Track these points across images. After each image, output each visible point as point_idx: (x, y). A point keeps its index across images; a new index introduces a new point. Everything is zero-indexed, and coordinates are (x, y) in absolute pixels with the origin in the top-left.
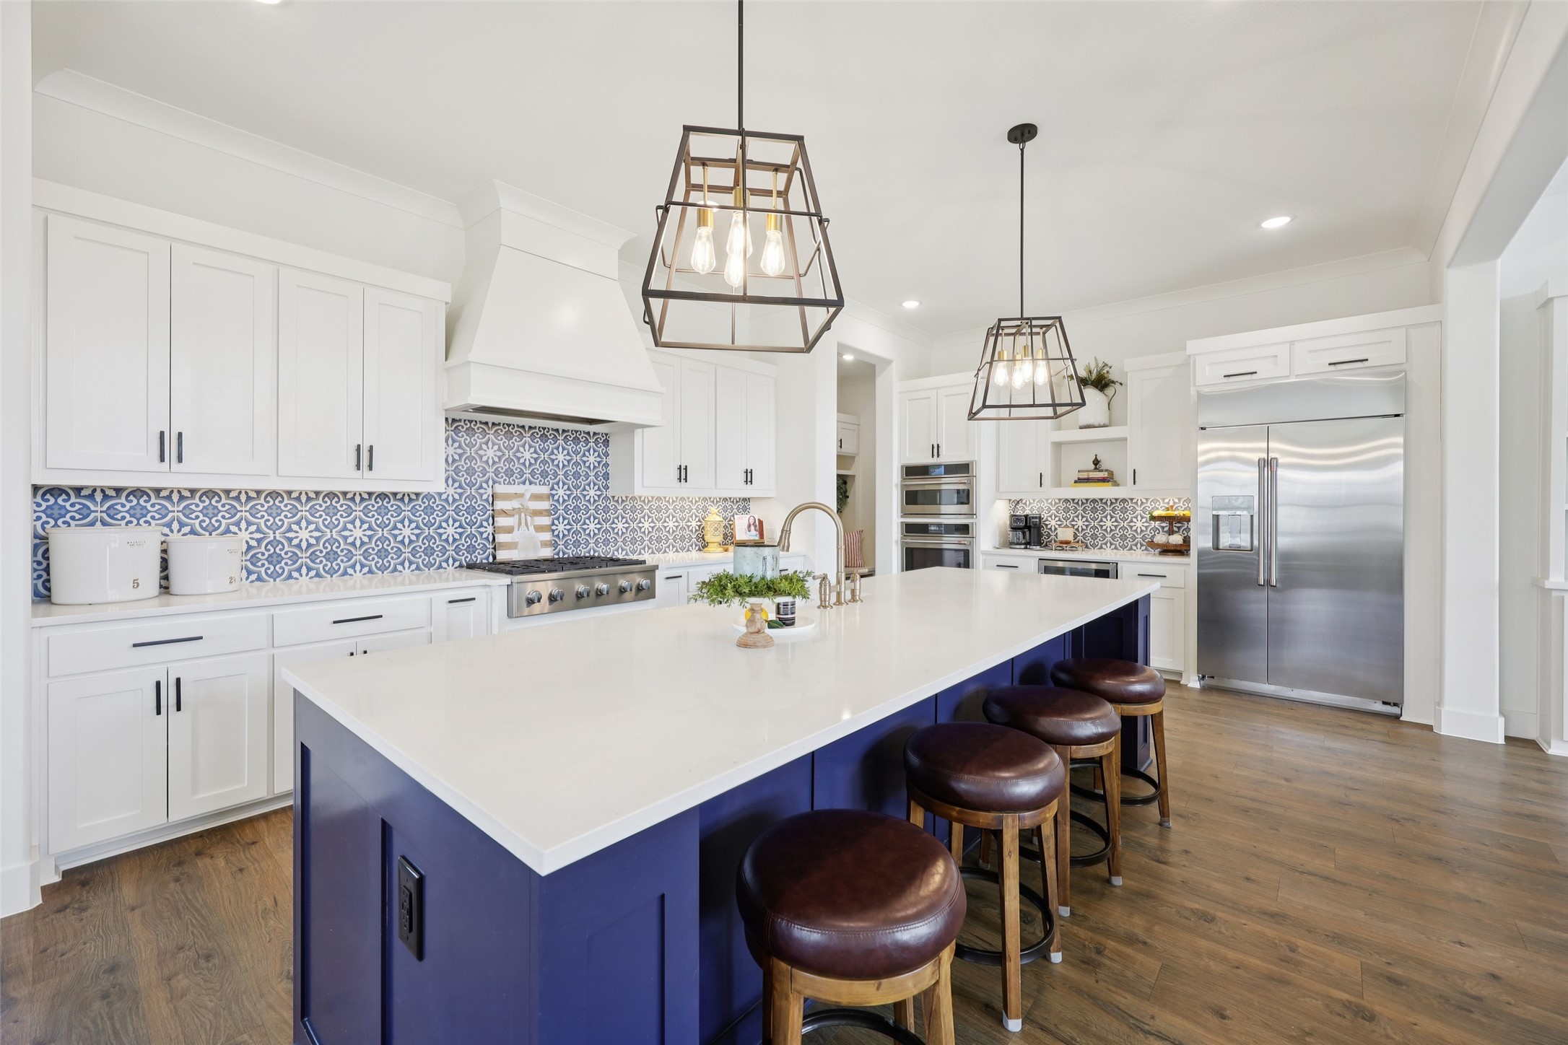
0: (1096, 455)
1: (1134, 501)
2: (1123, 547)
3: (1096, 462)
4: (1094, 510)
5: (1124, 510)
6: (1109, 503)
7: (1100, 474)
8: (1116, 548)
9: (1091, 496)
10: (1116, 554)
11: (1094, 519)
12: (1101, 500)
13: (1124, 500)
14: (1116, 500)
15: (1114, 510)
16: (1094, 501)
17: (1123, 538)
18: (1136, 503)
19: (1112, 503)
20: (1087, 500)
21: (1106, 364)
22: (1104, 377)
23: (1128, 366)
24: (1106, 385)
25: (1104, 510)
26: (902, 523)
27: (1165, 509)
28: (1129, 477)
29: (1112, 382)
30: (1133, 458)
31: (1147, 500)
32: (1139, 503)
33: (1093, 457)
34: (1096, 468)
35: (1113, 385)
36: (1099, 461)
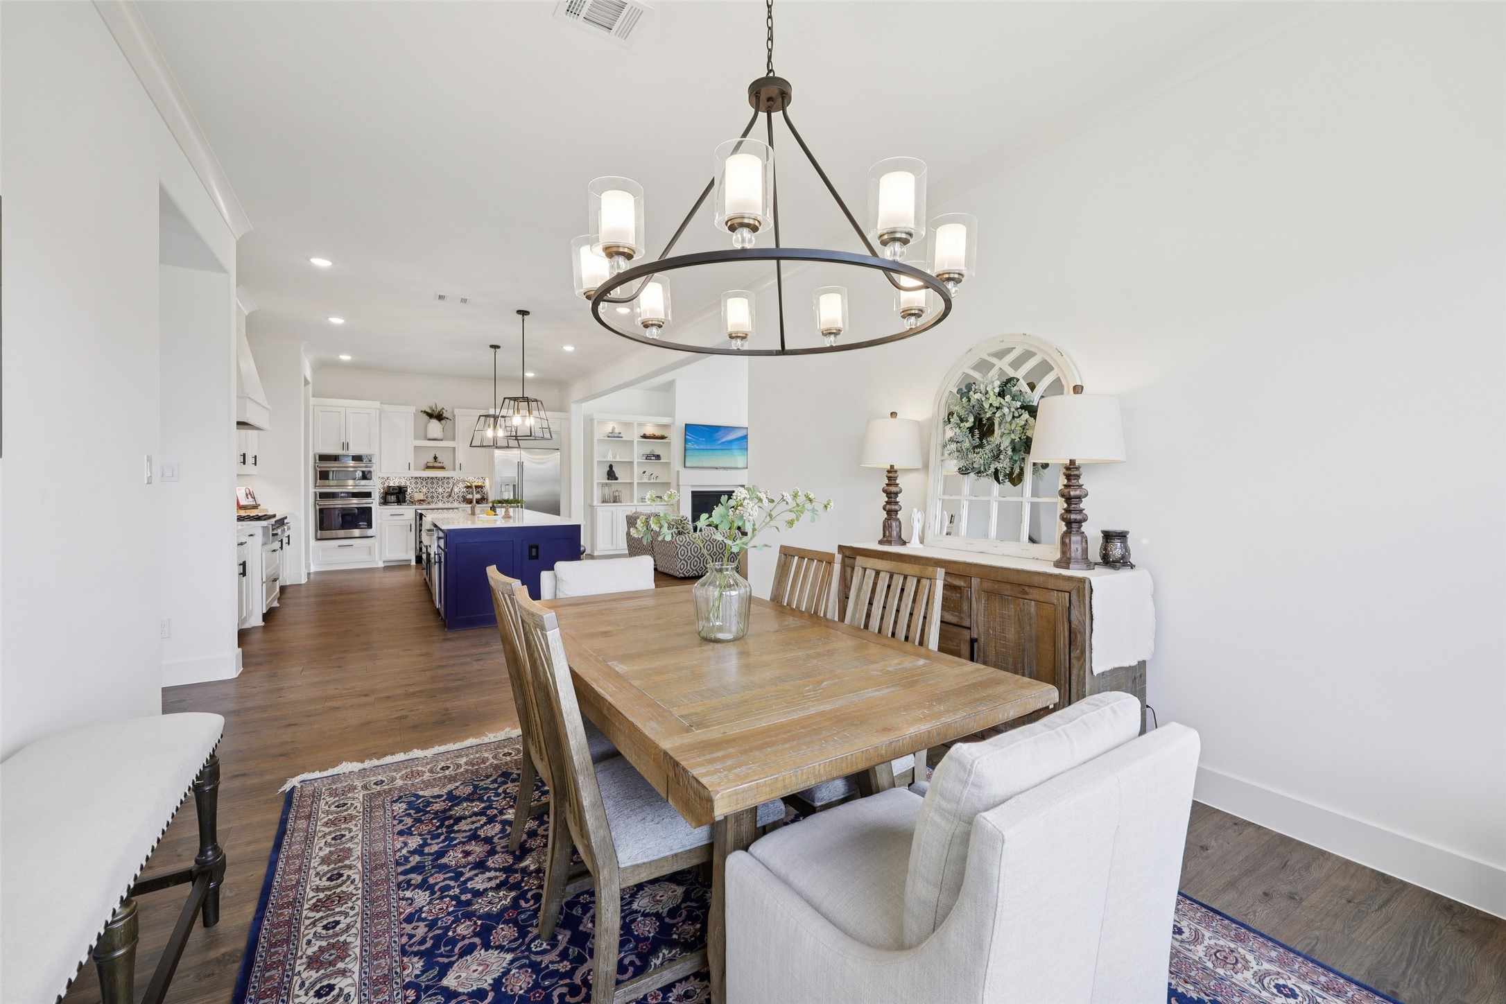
0: (436, 455)
1: (452, 479)
3: (435, 458)
4: (432, 483)
6: (437, 479)
7: (436, 464)
9: (430, 476)
10: (442, 505)
11: (432, 488)
13: (448, 478)
14: (444, 478)
15: (443, 483)
16: (432, 478)
19: (441, 479)
20: (428, 478)
21: (443, 408)
22: (442, 415)
23: (457, 412)
24: (442, 419)
25: (438, 483)
26: (315, 492)
27: (474, 483)
28: (458, 466)
29: (446, 418)
30: (460, 457)
31: (459, 478)
32: (455, 480)
33: (433, 455)
34: (435, 461)
35: (446, 420)
36: (437, 458)
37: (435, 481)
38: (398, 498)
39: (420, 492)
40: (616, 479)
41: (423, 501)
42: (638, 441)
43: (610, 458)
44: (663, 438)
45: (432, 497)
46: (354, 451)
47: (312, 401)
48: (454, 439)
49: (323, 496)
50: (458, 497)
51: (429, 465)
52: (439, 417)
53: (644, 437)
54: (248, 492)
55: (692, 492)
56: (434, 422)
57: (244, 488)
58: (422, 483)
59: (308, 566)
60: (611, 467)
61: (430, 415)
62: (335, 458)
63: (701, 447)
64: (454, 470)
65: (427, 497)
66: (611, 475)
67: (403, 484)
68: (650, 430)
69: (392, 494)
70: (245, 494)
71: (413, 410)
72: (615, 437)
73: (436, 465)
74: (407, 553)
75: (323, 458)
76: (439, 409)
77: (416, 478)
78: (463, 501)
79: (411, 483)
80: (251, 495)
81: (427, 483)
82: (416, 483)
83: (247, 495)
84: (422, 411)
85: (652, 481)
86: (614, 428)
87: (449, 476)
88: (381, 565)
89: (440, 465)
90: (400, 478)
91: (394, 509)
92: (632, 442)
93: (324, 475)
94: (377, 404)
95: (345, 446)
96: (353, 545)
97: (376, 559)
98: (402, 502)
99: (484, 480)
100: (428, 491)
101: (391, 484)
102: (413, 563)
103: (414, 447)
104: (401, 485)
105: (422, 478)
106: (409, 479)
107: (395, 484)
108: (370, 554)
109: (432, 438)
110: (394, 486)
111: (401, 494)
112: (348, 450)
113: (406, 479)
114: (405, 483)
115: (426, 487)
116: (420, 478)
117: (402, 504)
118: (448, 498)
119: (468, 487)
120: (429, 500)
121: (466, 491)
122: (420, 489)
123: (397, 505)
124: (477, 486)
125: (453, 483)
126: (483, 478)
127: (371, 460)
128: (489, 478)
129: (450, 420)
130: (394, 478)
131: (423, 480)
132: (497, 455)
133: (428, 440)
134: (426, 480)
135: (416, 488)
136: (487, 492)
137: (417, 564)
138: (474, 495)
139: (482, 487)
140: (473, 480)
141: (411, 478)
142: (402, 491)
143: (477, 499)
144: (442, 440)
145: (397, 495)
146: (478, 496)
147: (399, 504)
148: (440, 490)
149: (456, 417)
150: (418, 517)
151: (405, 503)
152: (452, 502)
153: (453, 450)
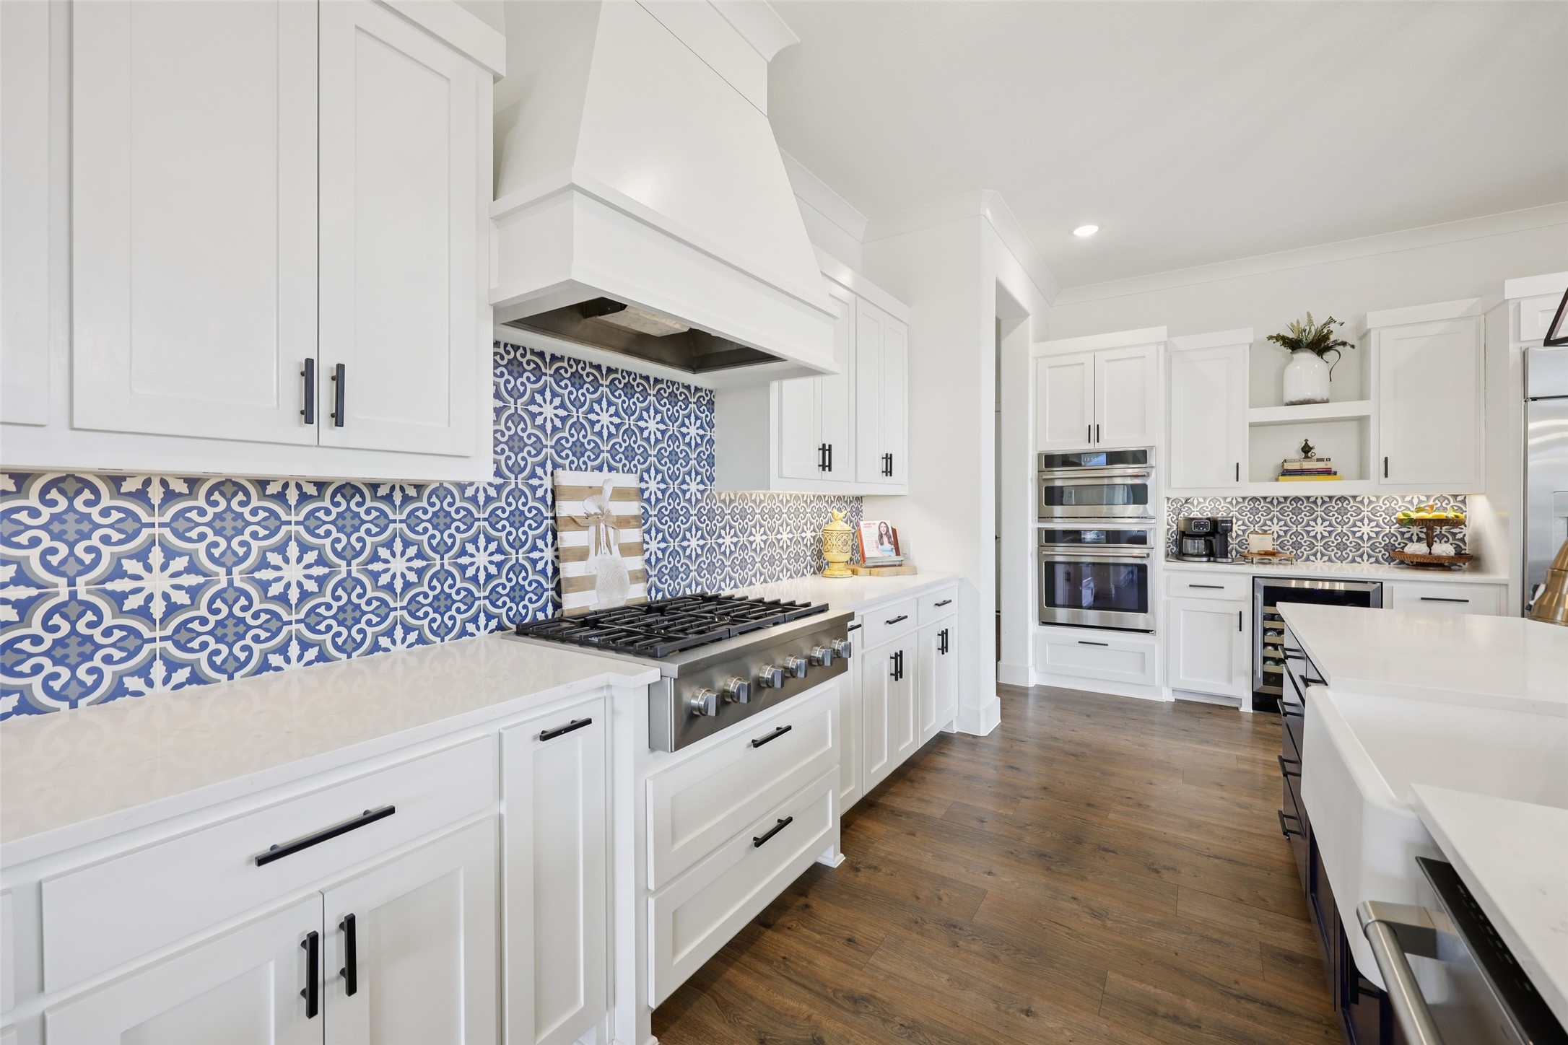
0: (1306, 440)
1: (1358, 499)
2: (1341, 559)
3: (1307, 449)
4: (1296, 512)
5: (1342, 511)
6: (1319, 502)
7: (1303, 465)
9: (1293, 494)
10: (1330, 568)
11: (1297, 523)
12: (1309, 497)
13: (1343, 498)
14: (1331, 498)
15: (1327, 511)
16: (1297, 499)
17: (1342, 547)
18: (1362, 502)
19: (1324, 502)
20: (1286, 498)
21: (1331, 320)
22: (1326, 337)
24: (1328, 348)
25: (1312, 511)
26: (1039, 532)
27: (1419, 510)
28: (1375, 466)
29: (1339, 344)
30: (1382, 443)
31: (1378, 498)
32: (1366, 502)
33: (1301, 442)
34: (1306, 457)
35: (1340, 348)
36: (1311, 448)
37: (1305, 506)
38: (1209, 546)
39: (1265, 532)
41: (1273, 554)
46: (1111, 442)
48: (1362, 395)
50: (1373, 547)
51: (1288, 466)
52: (1320, 345)
54: (883, 530)
56: (1306, 359)
57: (878, 523)
58: (1269, 511)
61: (1293, 345)
62: (1069, 461)
64: (1363, 474)
65: (1282, 545)
67: (1221, 515)
69: (1194, 536)
70: (876, 537)
71: (1248, 336)
73: (1307, 465)
74: (1230, 680)
75: (1050, 461)
76: (1318, 322)
77: (1254, 499)
78: (1389, 560)
79: (1240, 511)
80: (889, 537)
81: (1282, 511)
82: (1254, 511)
83: (881, 536)
84: (1270, 338)
87: (1347, 492)
88: (1167, 697)
89: (1321, 465)
90: (1215, 500)
91: (1201, 570)
93: (1052, 496)
94: (1160, 332)
95: (1094, 432)
96: (1107, 645)
97: (1157, 683)
98: (1220, 554)
99: (1464, 502)
100: (1286, 532)
101: (1195, 514)
102: (1247, 707)
103: (1252, 425)
104: (1220, 515)
105: (1268, 500)
106: (1238, 503)
107: (1205, 514)
108: (1143, 669)
109: (1294, 400)
110: (1201, 519)
111: (1217, 536)
112: (1098, 442)
113: (1231, 503)
114: (1228, 511)
115: (1279, 520)
116: (1265, 498)
117: (1219, 560)
118: (1341, 551)
119: (1400, 522)
120: (1288, 552)
121: (1403, 534)
122: (1265, 524)
123: (1209, 561)
124: (1430, 520)
125: (1359, 511)
126: (1460, 498)
127: (1152, 460)
128: (1489, 499)
129: (1353, 347)
130: (1201, 500)
131: (1271, 502)
132: (1531, 426)
133: (1287, 405)
134: (1279, 503)
135: (1254, 523)
136: (1477, 539)
137: (1256, 712)
138: (1430, 545)
139: (1457, 523)
140: (1420, 502)
141: (1241, 500)
142: (1219, 530)
143: (1439, 557)
144: (1327, 401)
145: (1208, 538)
146: (1444, 549)
147: (1212, 559)
148: (1319, 529)
149: (1373, 334)
150: (1260, 596)
151: (1226, 557)
152: (1354, 561)
153: (1362, 422)
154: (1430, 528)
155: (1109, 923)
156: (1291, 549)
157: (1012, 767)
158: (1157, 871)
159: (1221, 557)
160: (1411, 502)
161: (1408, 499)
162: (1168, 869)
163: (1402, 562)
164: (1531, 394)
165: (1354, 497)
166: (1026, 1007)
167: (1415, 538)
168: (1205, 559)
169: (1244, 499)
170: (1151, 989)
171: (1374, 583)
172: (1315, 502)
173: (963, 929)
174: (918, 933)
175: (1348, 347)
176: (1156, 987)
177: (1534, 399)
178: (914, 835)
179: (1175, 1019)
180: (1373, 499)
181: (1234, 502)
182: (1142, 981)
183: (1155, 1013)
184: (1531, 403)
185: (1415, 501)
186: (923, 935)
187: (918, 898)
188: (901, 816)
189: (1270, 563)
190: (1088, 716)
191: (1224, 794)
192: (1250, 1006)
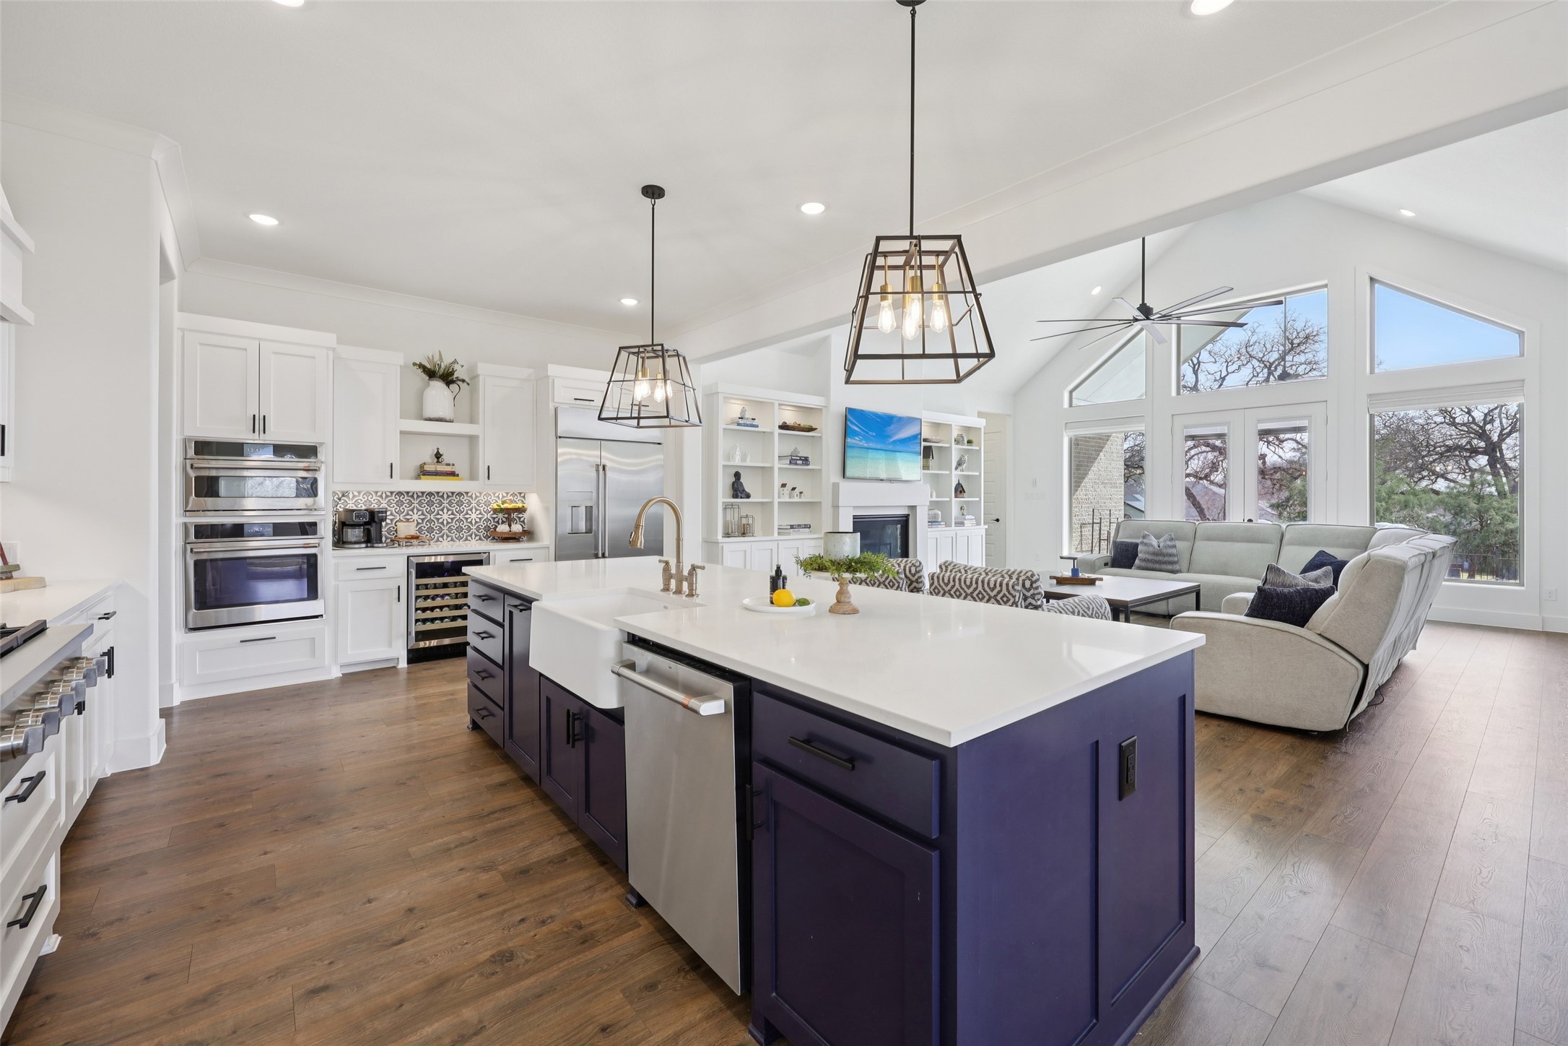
0: (438, 449)
1: (469, 494)
2: (459, 538)
3: (438, 456)
4: (430, 504)
5: (460, 503)
6: (445, 496)
7: (436, 467)
8: (452, 540)
9: (428, 489)
10: (452, 546)
11: (430, 513)
12: (438, 493)
13: (460, 494)
14: (453, 493)
15: (450, 503)
16: (430, 494)
17: (459, 529)
18: (471, 497)
19: (448, 497)
20: (423, 493)
21: (455, 362)
22: (452, 373)
23: (482, 369)
24: (453, 382)
25: (440, 503)
26: (186, 526)
27: (504, 503)
28: (482, 472)
29: (460, 380)
30: (487, 455)
31: (481, 494)
32: (474, 497)
33: (433, 450)
34: (438, 462)
35: (460, 383)
36: (441, 455)
37: (436, 499)
38: (366, 532)
39: (408, 520)
40: (748, 496)
41: (413, 537)
42: (779, 434)
43: (737, 461)
44: (811, 429)
45: (430, 530)
46: (277, 433)
47: (179, 319)
48: (472, 420)
49: (204, 532)
50: (478, 529)
51: (427, 468)
52: (448, 378)
53: (784, 427)
55: (855, 517)
56: (438, 385)
58: (410, 503)
59: (166, 690)
60: (737, 475)
61: (431, 374)
62: (236, 449)
63: (871, 445)
64: (473, 476)
65: (420, 530)
66: (738, 490)
67: (374, 506)
68: (790, 418)
69: (354, 526)
71: (399, 359)
72: (747, 425)
73: (440, 468)
74: (390, 645)
75: (203, 448)
76: (447, 361)
77: (400, 493)
78: (487, 537)
79: (389, 503)
81: (420, 503)
82: (400, 503)
84: (415, 364)
85: (796, 499)
86: (743, 411)
87: (462, 490)
88: (336, 673)
89: (449, 469)
90: (368, 493)
91: (361, 555)
92: (772, 433)
93: (207, 487)
94: (330, 339)
95: (260, 423)
96: (275, 638)
97: (327, 663)
98: (376, 540)
99: (524, 497)
100: (423, 520)
101: (351, 506)
102: (403, 664)
103: (401, 432)
104: (372, 507)
105: (410, 494)
106: (387, 496)
107: (359, 506)
108: (313, 654)
109: (432, 416)
110: (360, 510)
111: (374, 525)
112: (264, 433)
113: (381, 496)
114: (379, 503)
115: (418, 510)
116: (408, 493)
117: (376, 545)
118: (460, 532)
119: (495, 511)
120: (424, 536)
121: (494, 518)
122: (408, 514)
123: (367, 547)
124: (511, 509)
125: (469, 503)
126: (522, 495)
127: (321, 456)
128: (538, 494)
129: (468, 384)
130: (356, 494)
131: (412, 496)
132: (559, 451)
133: (426, 420)
134: (418, 497)
135: (399, 513)
136: (532, 520)
137: (410, 665)
138: (510, 526)
139: (521, 510)
140: (503, 497)
141: (389, 494)
142: (376, 520)
143: (515, 533)
144: (452, 422)
145: (367, 527)
146: (517, 528)
147: (369, 545)
148: (445, 517)
149: (481, 378)
150: (413, 572)
151: (381, 542)
152: (467, 539)
153: (473, 440)
154: (510, 514)
155: (391, 827)
156: (426, 533)
157: (219, 775)
158: (404, 784)
159: (377, 543)
160: (498, 497)
161: (497, 495)
162: (410, 779)
163: (494, 538)
164: (559, 435)
165: (467, 493)
166: (366, 900)
167: (500, 521)
168: (364, 545)
169: (392, 493)
170: (441, 841)
171: (485, 553)
172: (442, 496)
173: (273, 897)
174: (228, 926)
175: (465, 384)
176: (442, 838)
177: (560, 437)
178: (146, 873)
179: (462, 845)
180: (478, 494)
181: (384, 496)
182: (432, 841)
183: (449, 849)
184: (559, 439)
185: (501, 496)
186: (234, 923)
187: (202, 908)
188: (108, 869)
189: (411, 545)
190: (268, 710)
191: (420, 722)
192: (496, 815)
